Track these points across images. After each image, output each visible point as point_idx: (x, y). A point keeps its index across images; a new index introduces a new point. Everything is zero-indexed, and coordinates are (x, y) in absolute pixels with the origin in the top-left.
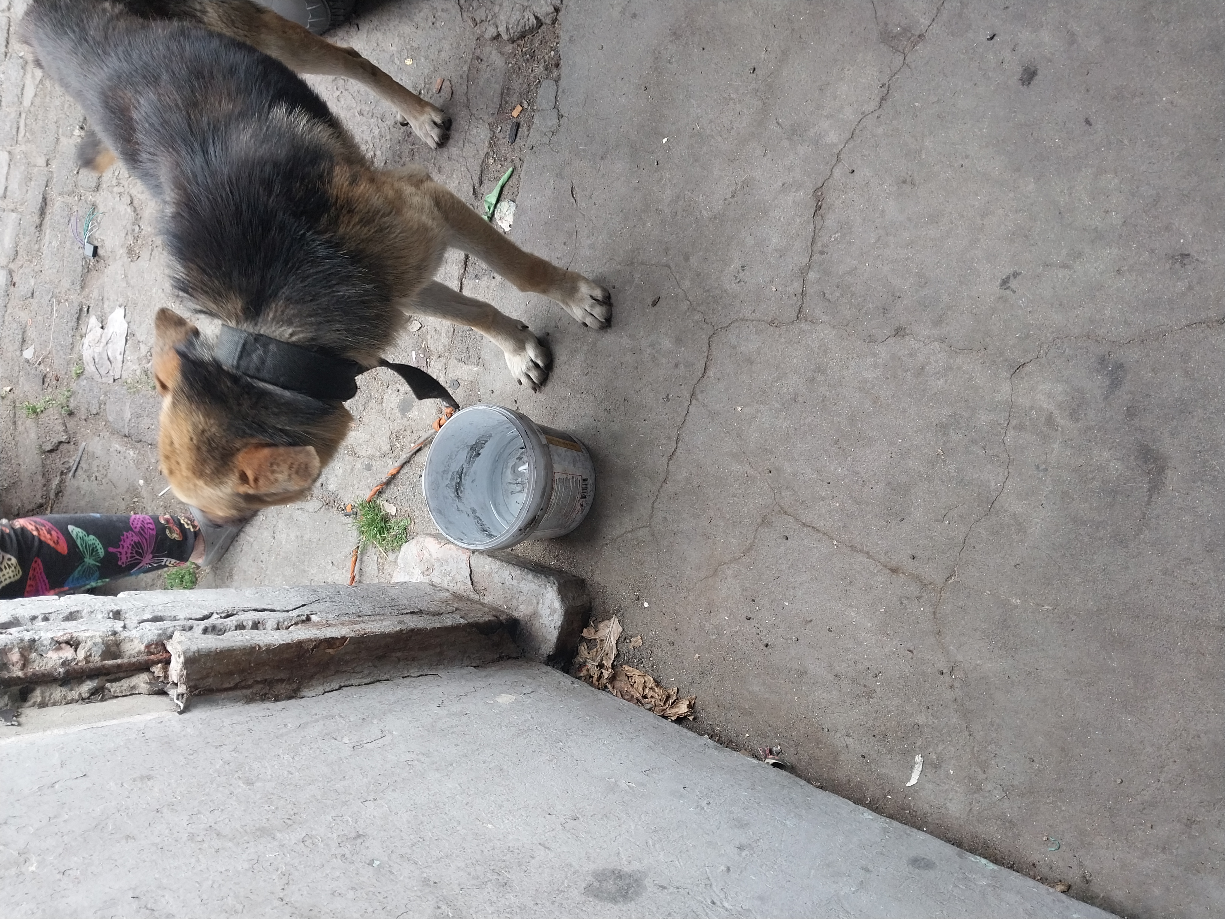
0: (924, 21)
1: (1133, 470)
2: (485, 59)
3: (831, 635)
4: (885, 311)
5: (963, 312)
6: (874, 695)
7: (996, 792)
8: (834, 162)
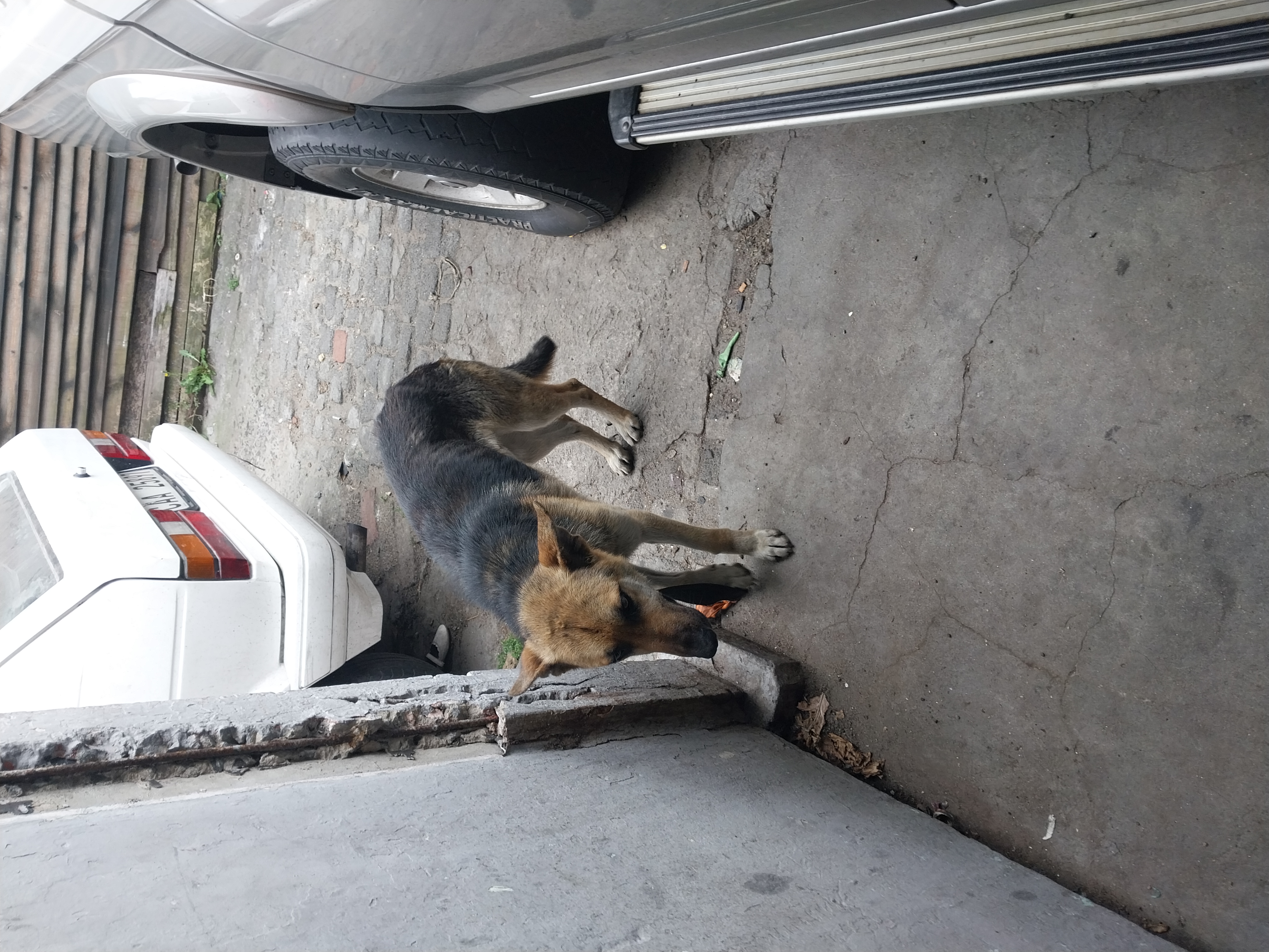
0: (1043, 221)
1: (1210, 591)
2: (719, 245)
3: (985, 715)
4: (1019, 455)
5: (1077, 458)
6: (1017, 765)
7: (1111, 848)
8: (977, 334)
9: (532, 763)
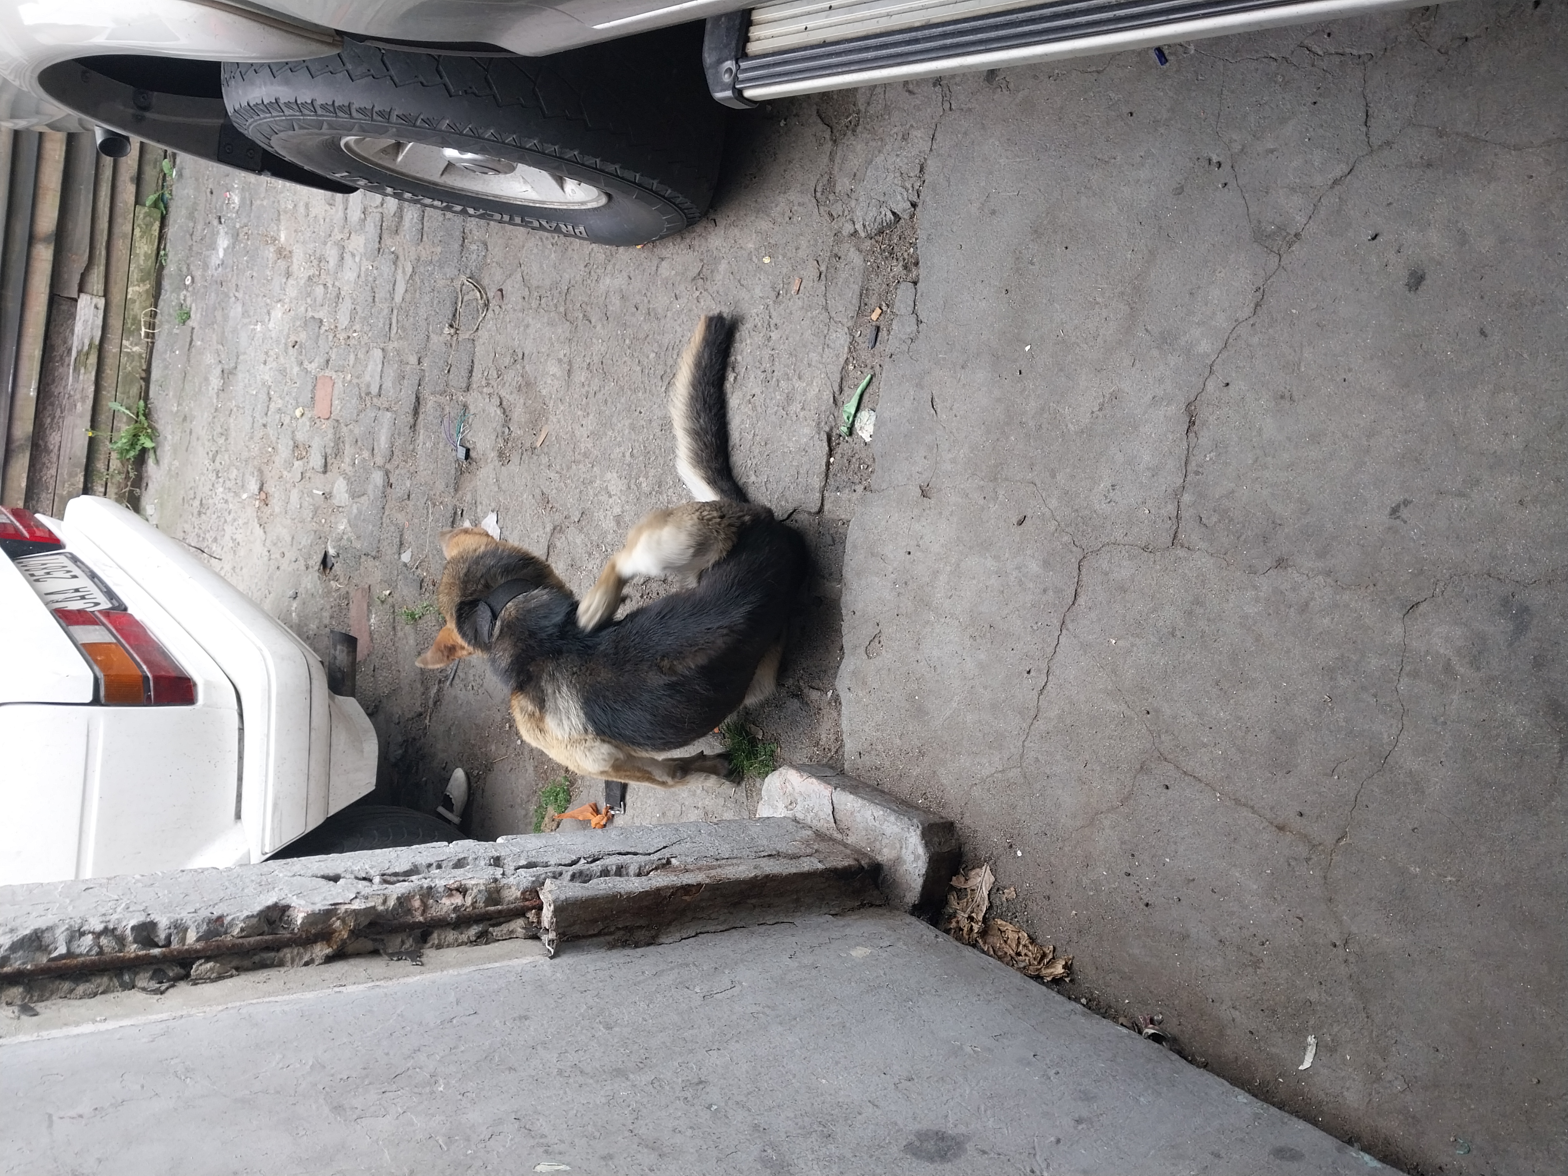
0: (1300, 219)
1: (1541, 727)
2: (843, 257)
3: (1216, 896)
4: (1265, 539)
6: (1261, 965)
7: (1396, 1083)
8: (1207, 374)
9: (591, 968)
